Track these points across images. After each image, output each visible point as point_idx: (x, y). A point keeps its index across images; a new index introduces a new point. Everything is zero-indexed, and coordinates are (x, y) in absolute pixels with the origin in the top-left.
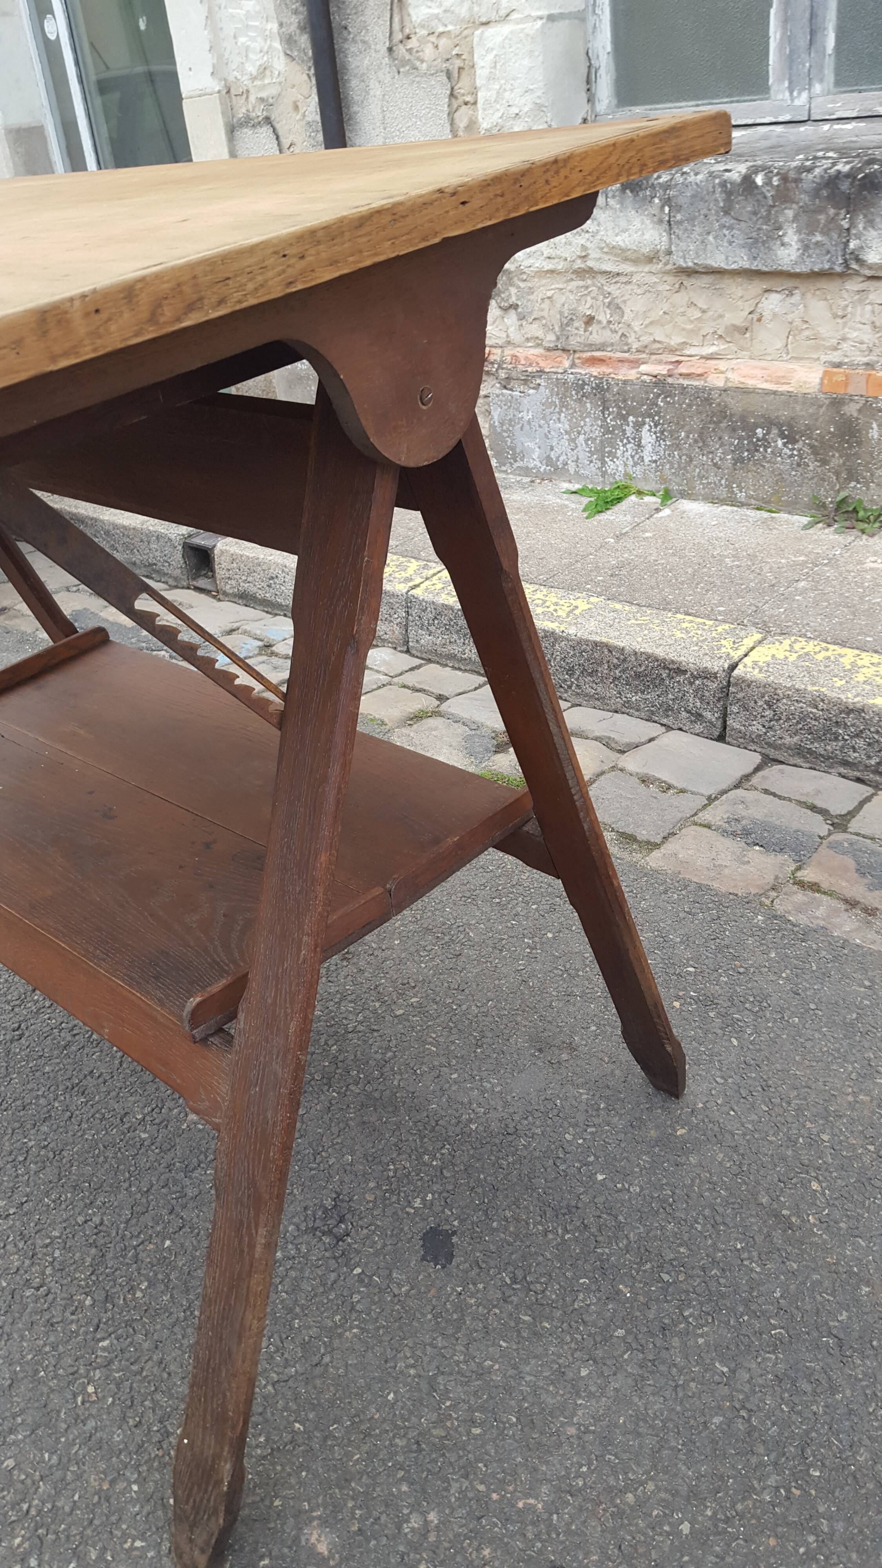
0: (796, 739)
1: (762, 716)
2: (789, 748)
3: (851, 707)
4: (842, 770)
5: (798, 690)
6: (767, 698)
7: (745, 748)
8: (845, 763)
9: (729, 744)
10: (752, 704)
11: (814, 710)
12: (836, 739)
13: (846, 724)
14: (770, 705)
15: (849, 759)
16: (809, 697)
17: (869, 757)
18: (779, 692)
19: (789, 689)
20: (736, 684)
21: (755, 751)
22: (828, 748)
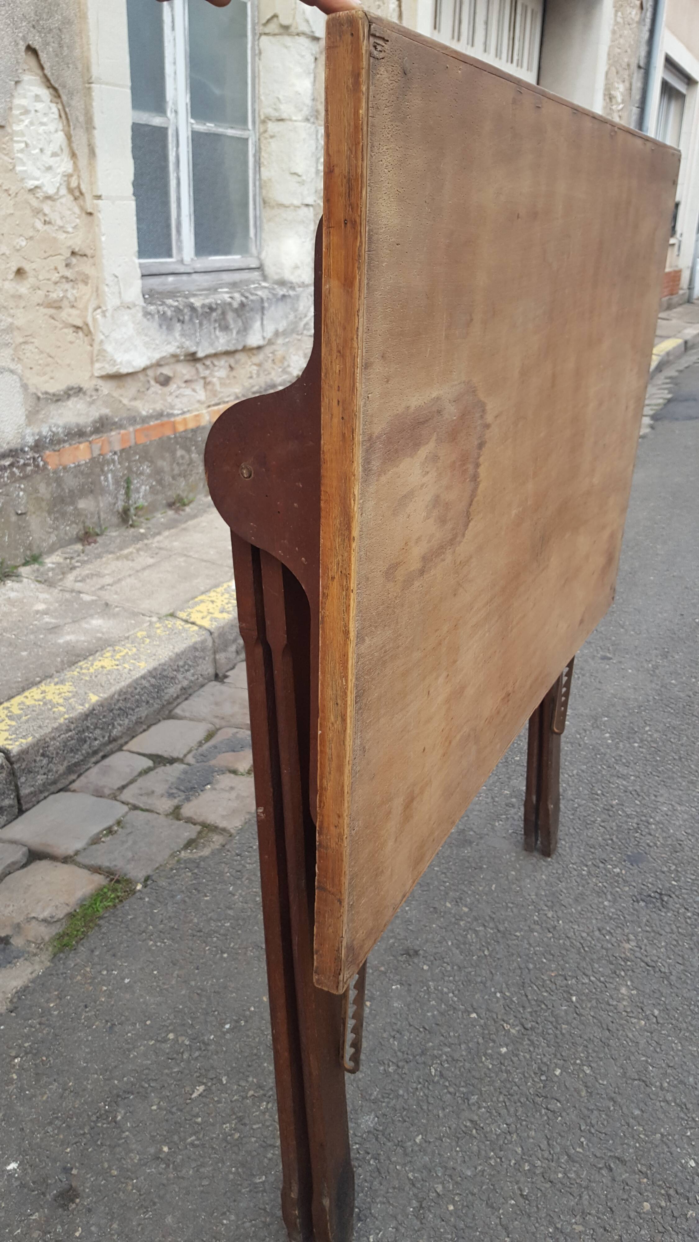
0: (66, 764)
1: (42, 767)
2: (64, 774)
3: (87, 712)
4: (94, 759)
5: (56, 729)
6: (41, 751)
7: (38, 802)
8: (95, 753)
9: (27, 810)
10: (33, 764)
11: (70, 734)
12: (85, 742)
13: (88, 727)
14: (43, 755)
15: (95, 748)
16: (64, 728)
17: (104, 737)
18: (47, 739)
19: (52, 732)
20: (19, 760)
21: (45, 798)
22: (84, 752)
